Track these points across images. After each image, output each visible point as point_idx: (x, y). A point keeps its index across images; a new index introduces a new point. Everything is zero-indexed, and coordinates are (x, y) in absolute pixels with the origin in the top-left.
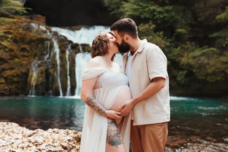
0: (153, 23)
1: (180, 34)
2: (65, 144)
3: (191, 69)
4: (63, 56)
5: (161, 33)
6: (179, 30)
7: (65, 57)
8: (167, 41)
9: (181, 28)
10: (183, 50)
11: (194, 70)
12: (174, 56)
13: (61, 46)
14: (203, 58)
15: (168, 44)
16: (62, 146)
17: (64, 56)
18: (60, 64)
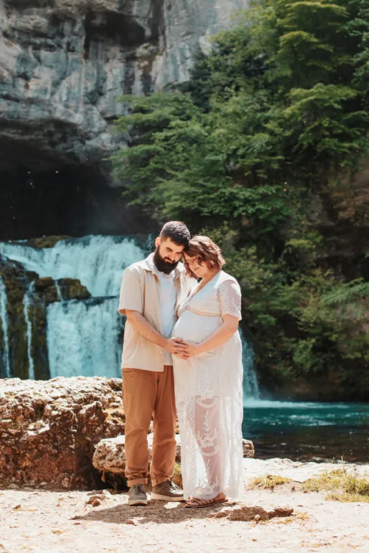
0: (232, 228)
1: (296, 250)
2: (99, 387)
3: (326, 334)
4: (15, 310)
5: (252, 250)
6: (294, 242)
7: (22, 311)
8: (265, 270)
9: (298, 237)
10: (305, 288)
11: (334, 337)
12: (284, 303)
13: (11, 288)
14: (351, 307)
15: (269, 275)
16: (96, 389)
17: (18, 311)
18: (9, 330)
